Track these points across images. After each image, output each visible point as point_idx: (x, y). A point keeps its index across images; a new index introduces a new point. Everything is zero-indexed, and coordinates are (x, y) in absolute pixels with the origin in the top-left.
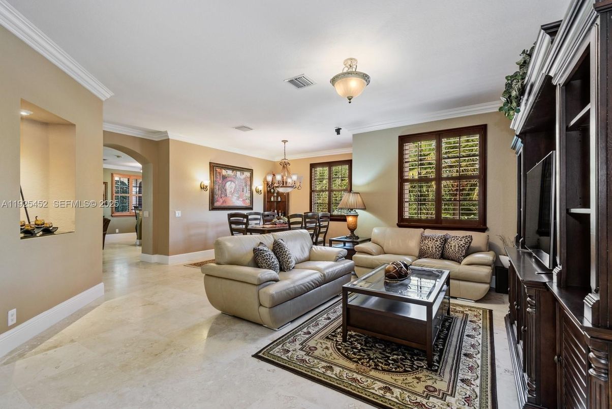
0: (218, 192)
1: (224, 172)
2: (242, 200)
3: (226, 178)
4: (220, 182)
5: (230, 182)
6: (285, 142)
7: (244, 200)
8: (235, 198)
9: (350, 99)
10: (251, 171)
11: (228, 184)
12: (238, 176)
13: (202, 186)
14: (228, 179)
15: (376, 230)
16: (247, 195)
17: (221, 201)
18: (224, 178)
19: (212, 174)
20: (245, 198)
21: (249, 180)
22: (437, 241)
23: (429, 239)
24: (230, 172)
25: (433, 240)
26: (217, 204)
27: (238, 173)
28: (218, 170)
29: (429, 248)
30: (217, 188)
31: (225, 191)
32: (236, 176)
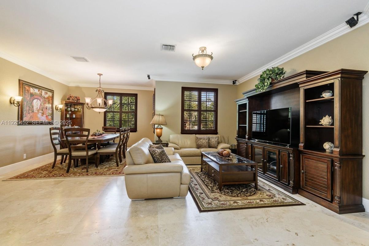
0: (26, 108)
1: (32, 90)
2: (45, 116)
3: (34, 95)
4: (28, 99)
5: (36, 100)
6: (100, 75)
7: (47, 117)
8: (40, 114)
9: (203, 68)
10: (52, 91)
11: (35, 101)
12: (42, 95)
13: (12, 102)
14: (35, 97)
15: (171, 136)
16: (49, 112)
17: (29, 116)
18: (32, 95)
19: (21, 91)
20: (48, 114)
21: (51, 98)
22: (206, 140)
23: (202, 139)
24: (36, 91)
25: (205, 139)
26: (25, 119)
27: (43, 92)
28: (27, 87)
29: (203, 143)
30: (26, 104)
31: (33, 107)
32: (41, 95)
